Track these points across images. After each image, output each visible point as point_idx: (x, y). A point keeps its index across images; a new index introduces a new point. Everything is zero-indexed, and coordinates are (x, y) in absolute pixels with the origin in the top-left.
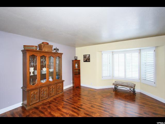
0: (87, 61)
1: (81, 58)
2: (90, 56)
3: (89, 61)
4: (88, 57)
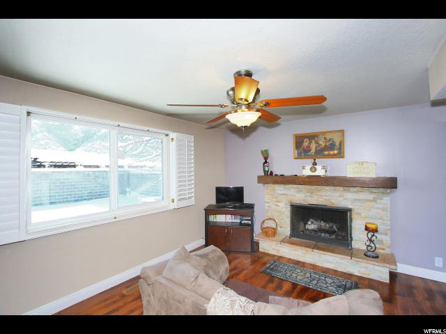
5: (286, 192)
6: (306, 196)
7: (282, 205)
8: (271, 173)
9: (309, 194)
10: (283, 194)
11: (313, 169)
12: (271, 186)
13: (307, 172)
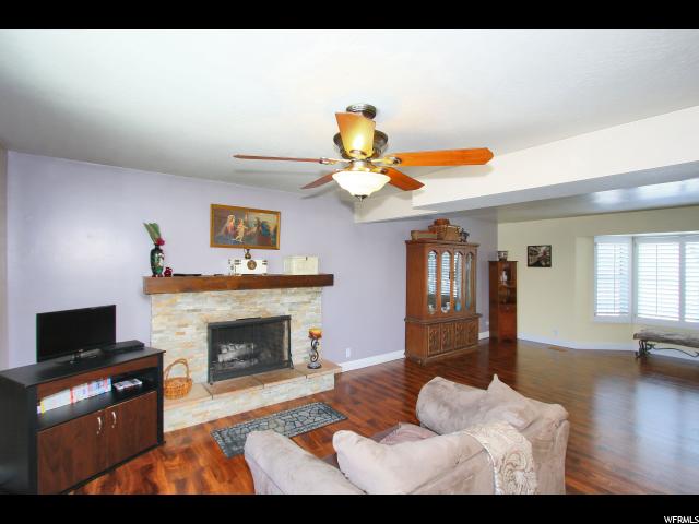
0: (540, 266)
1: (518, 255)
2: (550, 251)
3: (549, 266)
4: (545, 253)
5: (197, 306)
6: (233, 308)
7: (191, 330)
8: (168, 272)
9: (238, 304)
10: (194, 311)
11: (252, 265)
12: (166, 298)
13: (243, 269)
